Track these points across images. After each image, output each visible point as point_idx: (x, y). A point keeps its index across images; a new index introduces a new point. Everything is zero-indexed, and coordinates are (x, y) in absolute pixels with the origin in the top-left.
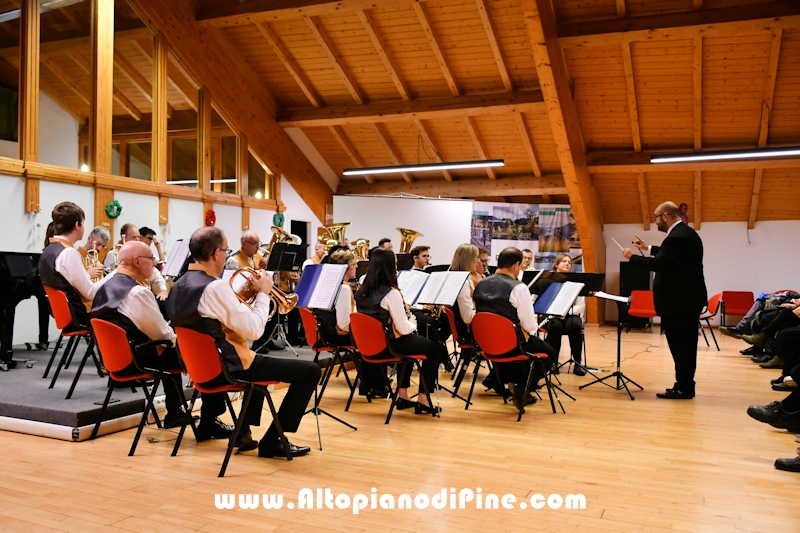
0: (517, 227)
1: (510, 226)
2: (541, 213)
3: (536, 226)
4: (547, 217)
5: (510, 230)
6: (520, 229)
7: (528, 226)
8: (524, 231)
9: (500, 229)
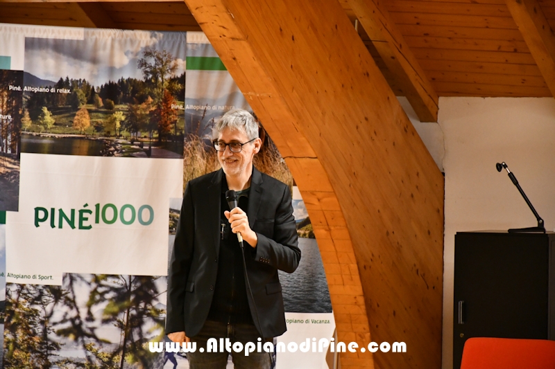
0: (109, 110)
1: (84, 107)
2: (192, 63)
3: (176, 106)
4: (214, 75)
5: (84, 121)
6: (120, 116)
7: (146, 108)
8: (133, 124)
9: (49, 118)
